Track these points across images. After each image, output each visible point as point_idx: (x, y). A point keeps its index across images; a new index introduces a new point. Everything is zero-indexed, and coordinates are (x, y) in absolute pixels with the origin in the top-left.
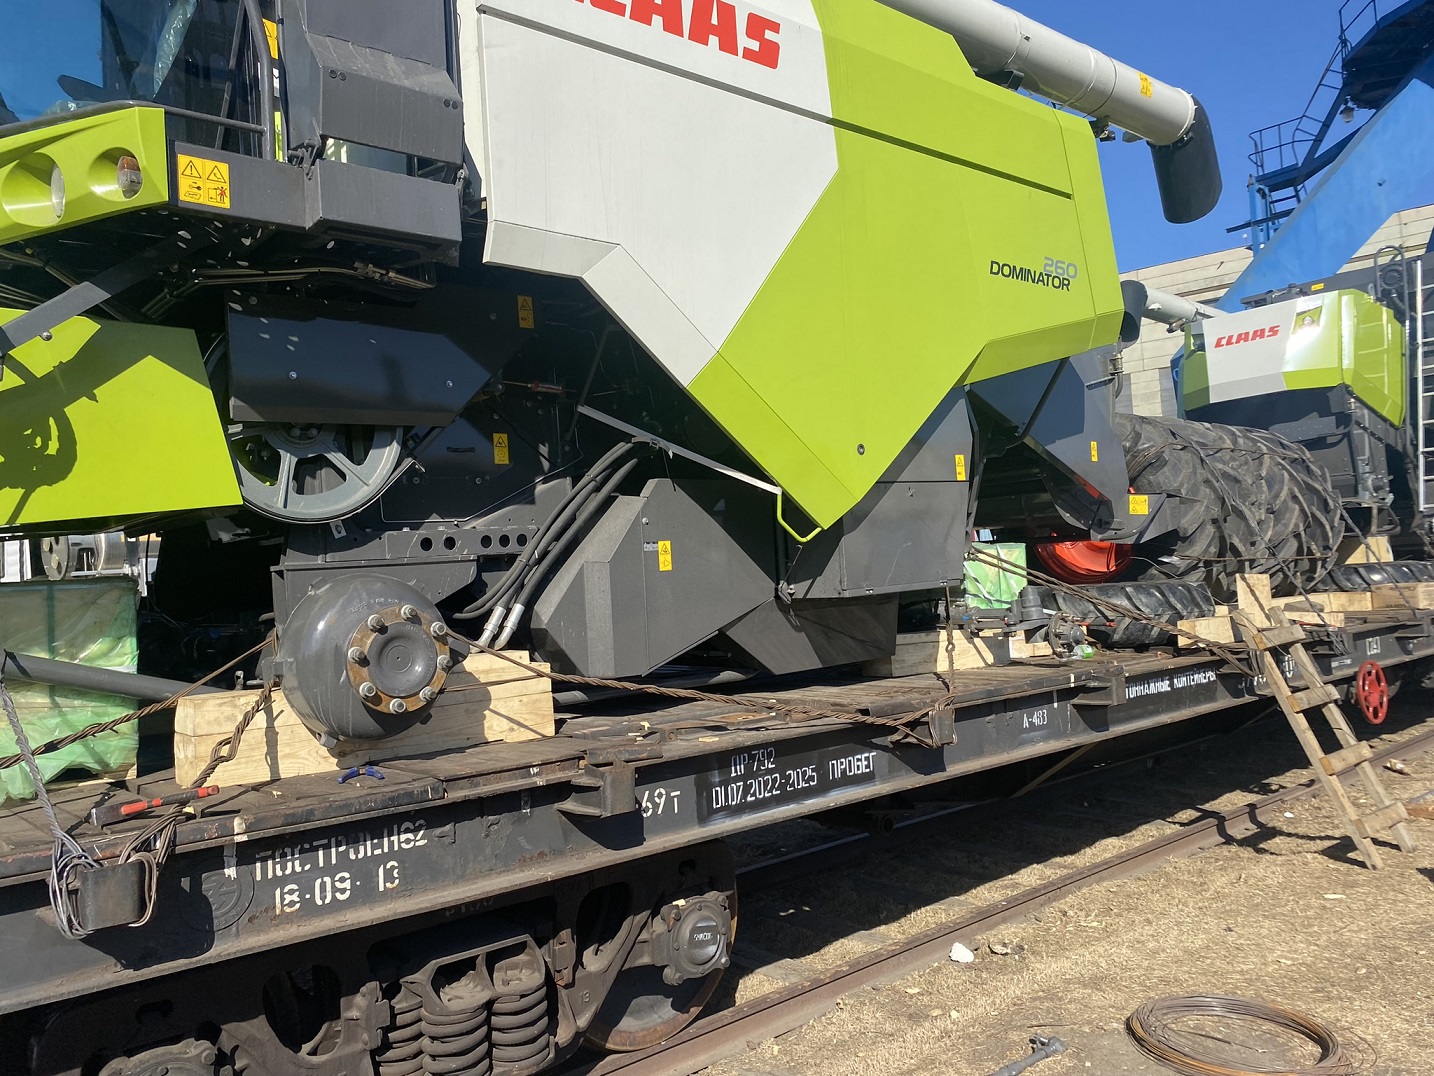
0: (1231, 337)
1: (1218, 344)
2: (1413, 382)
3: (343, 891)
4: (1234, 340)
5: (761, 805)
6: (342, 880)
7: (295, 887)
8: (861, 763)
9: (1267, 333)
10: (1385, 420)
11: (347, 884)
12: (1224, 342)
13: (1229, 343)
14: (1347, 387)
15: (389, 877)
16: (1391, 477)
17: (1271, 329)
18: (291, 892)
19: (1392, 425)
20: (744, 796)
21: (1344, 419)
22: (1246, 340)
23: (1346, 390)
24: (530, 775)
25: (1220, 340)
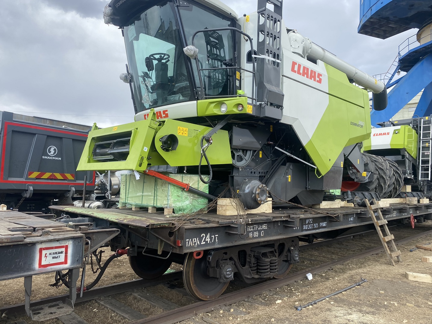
0: (377, 134)
1: (374, 135)
2: (420, 148)
3: (257, 235)
4: (378, 135)
5: (310, 230)
6: (257, 233)
7: (251, 233)
8: (324, 224)
9: (386, 134)
10: (412, 156)
11: (257, 234)
12: (376, 135)
13: (377, 135)
14: (405, 149)
15: (262, 234)
16: (413, 171)
17: (388, 133)
18: (251, 234)
19: (414, 158)
20: (308, 228)
21: (403, 156)
22: (381, 135)
23: (405, 150)
24: (282, 218)
25: (374, 134)
